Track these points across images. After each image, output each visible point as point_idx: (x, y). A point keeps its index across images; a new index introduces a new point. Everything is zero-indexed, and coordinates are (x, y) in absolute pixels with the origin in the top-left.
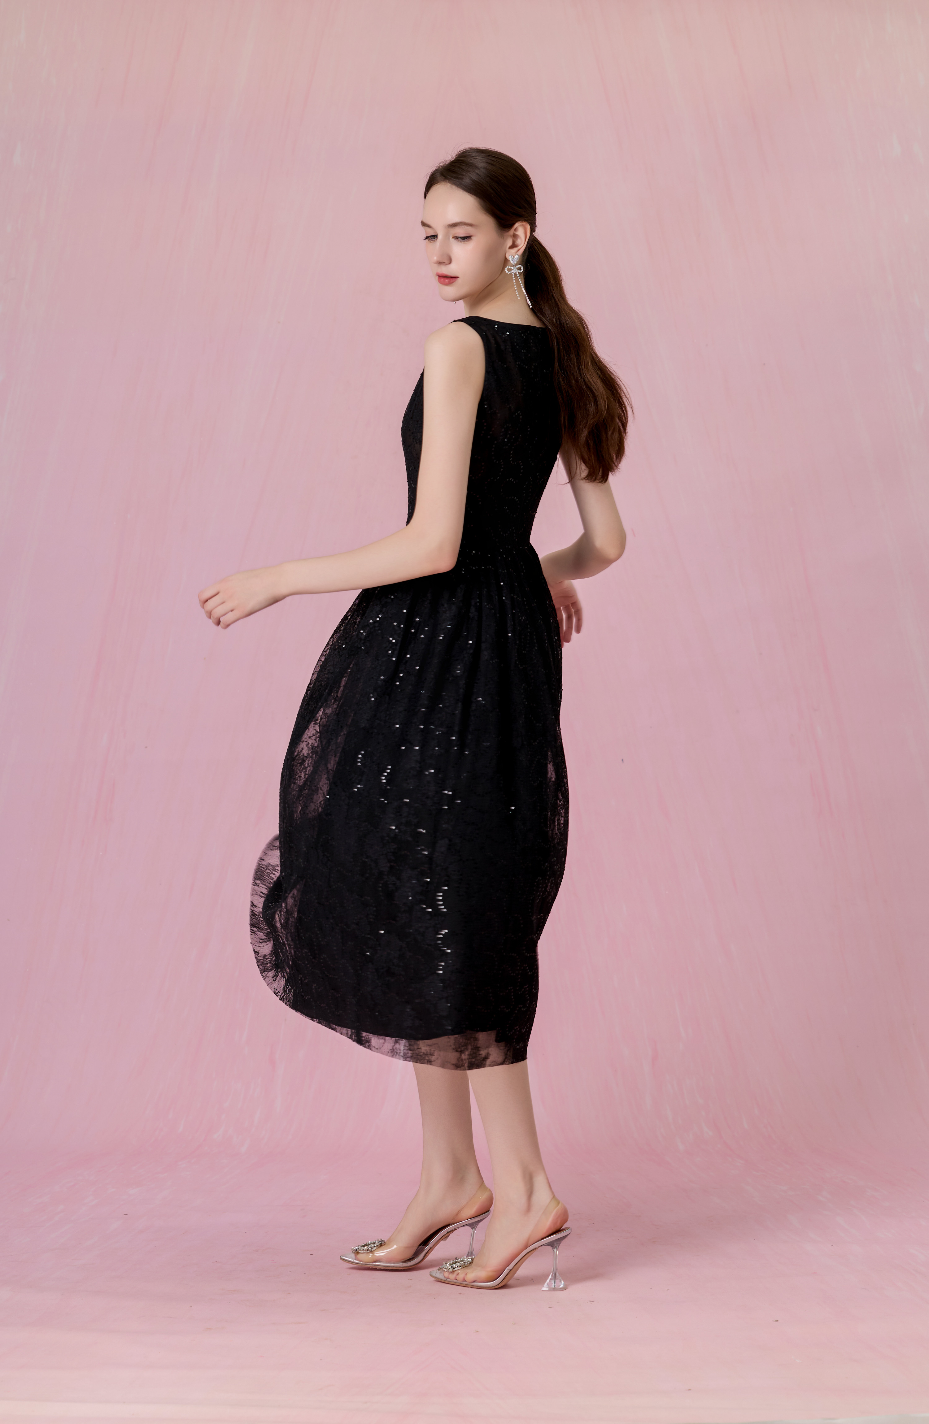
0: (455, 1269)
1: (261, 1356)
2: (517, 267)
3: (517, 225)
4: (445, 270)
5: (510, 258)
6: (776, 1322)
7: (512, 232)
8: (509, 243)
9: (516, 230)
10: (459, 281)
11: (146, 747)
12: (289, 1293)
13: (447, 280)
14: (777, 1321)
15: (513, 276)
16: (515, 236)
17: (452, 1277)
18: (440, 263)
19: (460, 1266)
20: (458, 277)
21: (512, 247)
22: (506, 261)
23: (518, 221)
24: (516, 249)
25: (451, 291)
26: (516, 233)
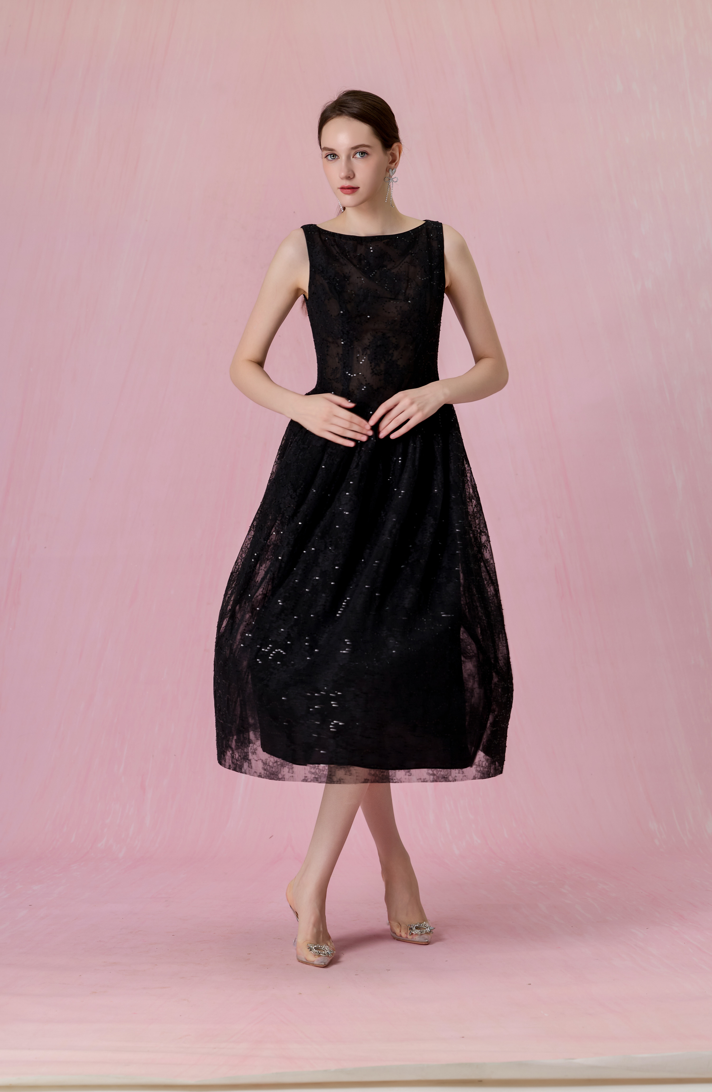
3: (394, 145)
4: (348, 183)
5: (390, 171)
6: (529, 985)
7: (391, 151)
8: (390, 159)
9: (393, 150)
10: (360, 190)
11: (45, 548)
12: (156, 965)
16: (393, 155)
18: (346, 177)
20: (359, 188)
21: (391, 163)
22: (387, 173)
23: (396, 142)
24: (394, 164)
25: (352, 198)
26: (393, 152)
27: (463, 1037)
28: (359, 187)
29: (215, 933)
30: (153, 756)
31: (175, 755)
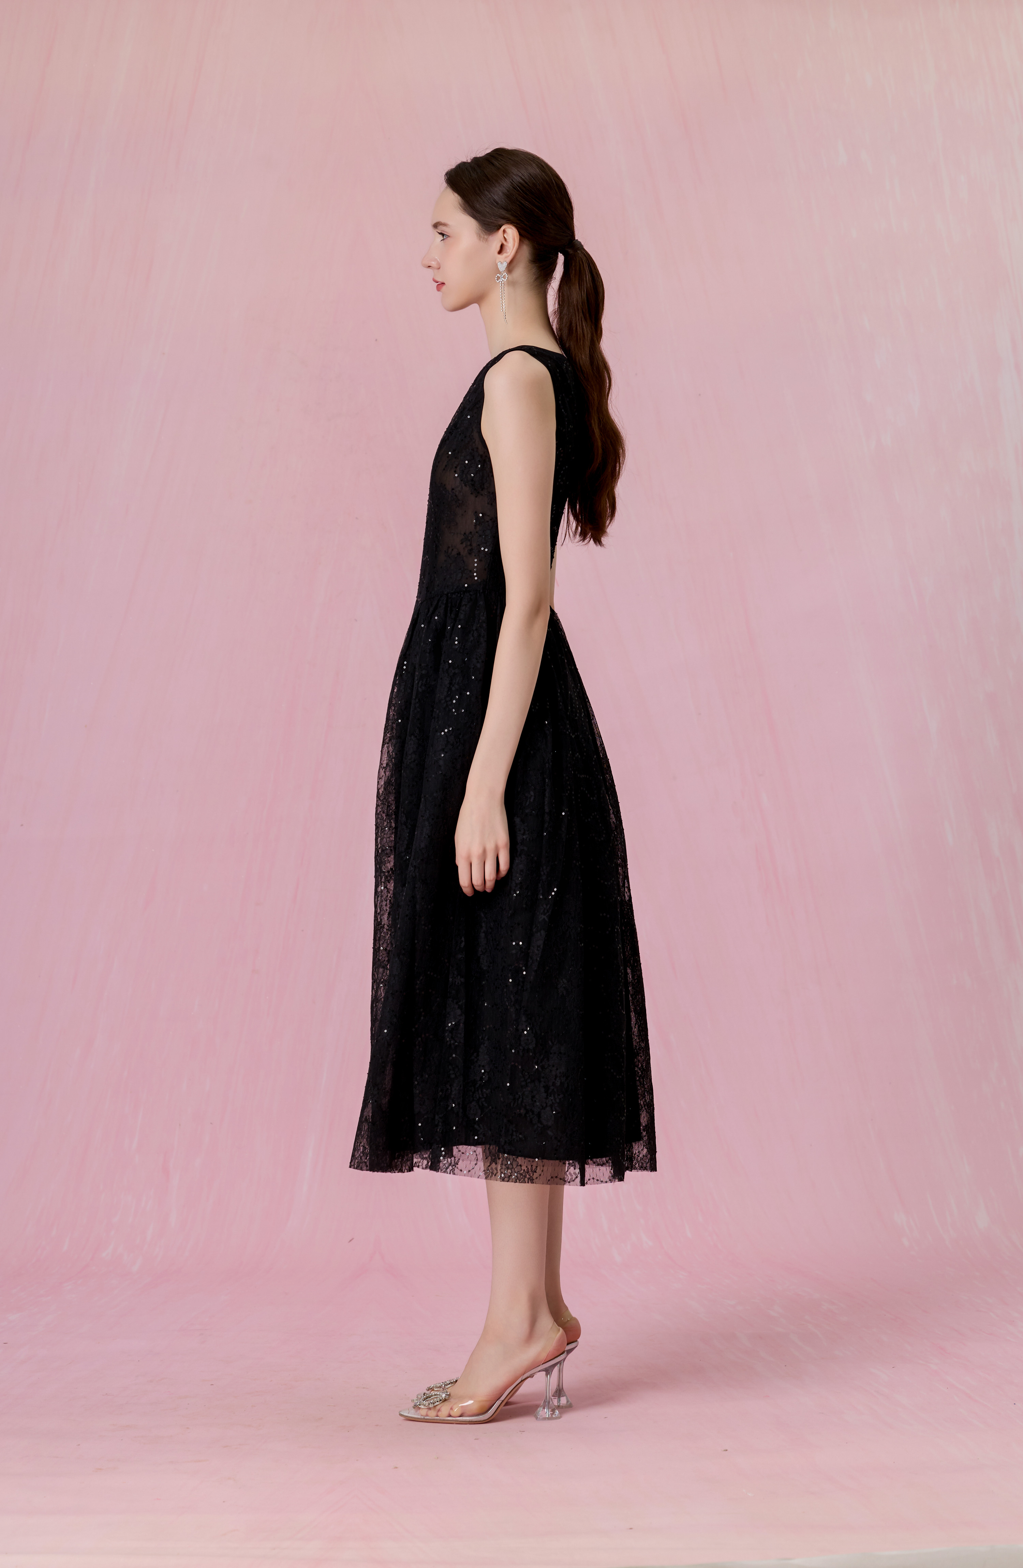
0: (435, 1404)
1: (158, 1499)
2: (504, 275)
3: (505, 227)
5: (499, 265)
6: (725, 1452)
8: (498, 247)
9: (504, 233)
10: (445, 287)
11: (22, 825)
12: (187, 1428)
14: (726, 1450)
15: (500, 285)
17: (432, 1414)
19: (441, 1400)
20: (444, 283)
21: (500, 253)
24: (504, 255)
26: (505, 237)
27: (631, 1529)
28: (444, 281)
29: (271, 1381)
31: (211, 1123)
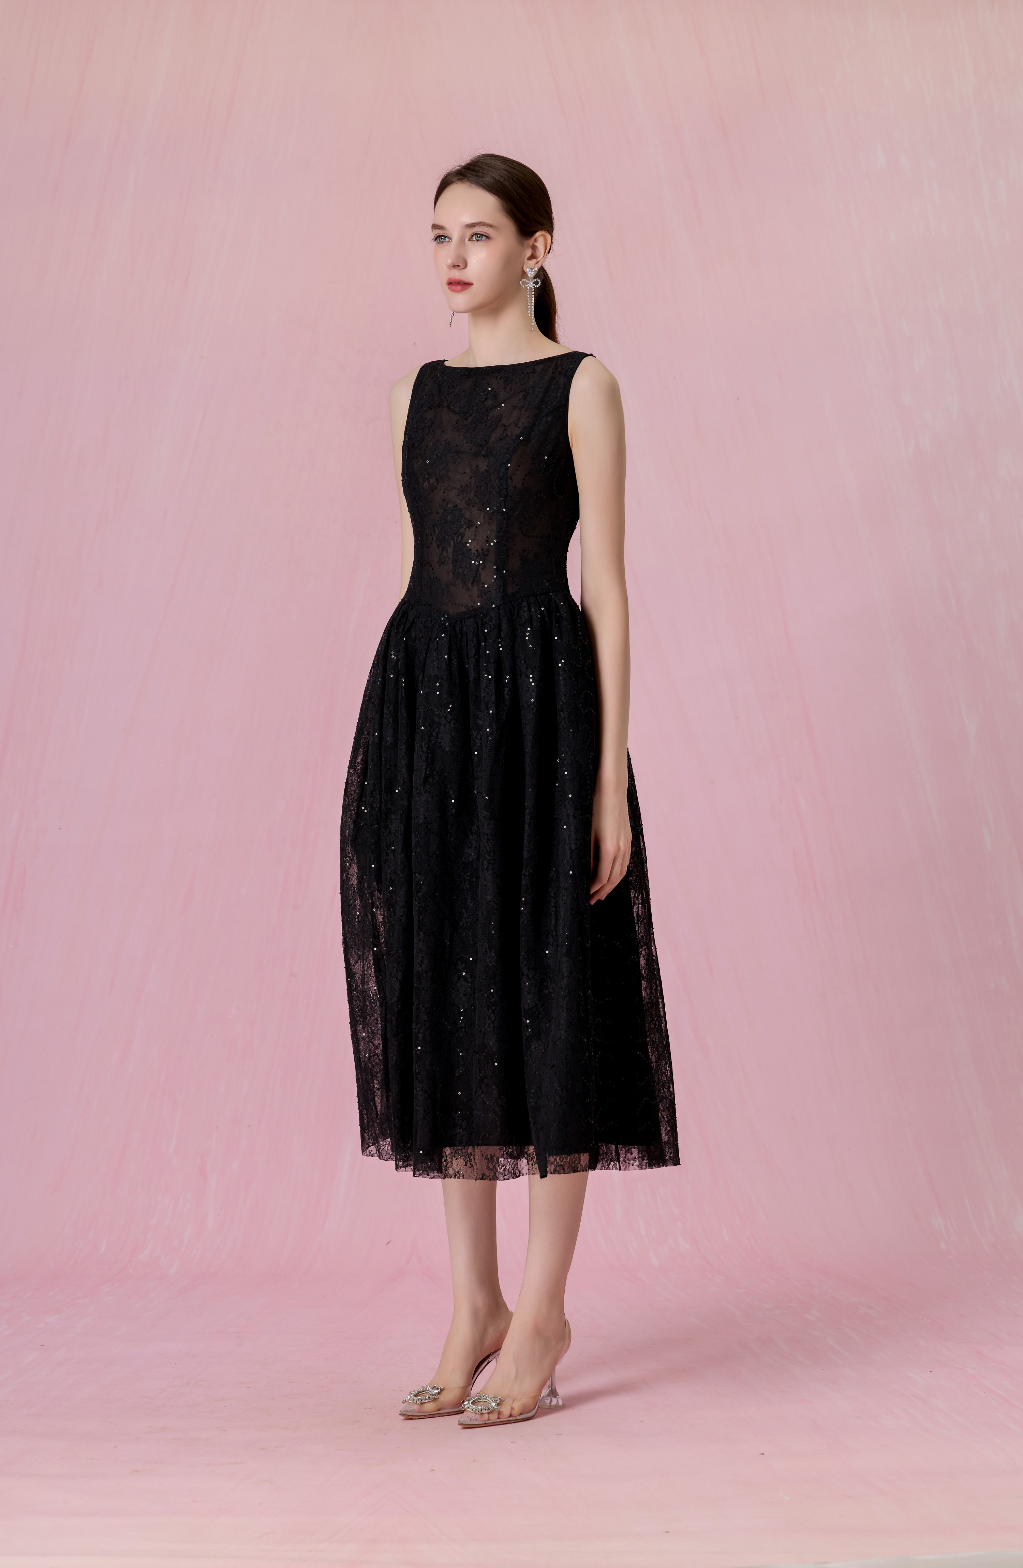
1: (194, 1501)
2: (534, 281)
3: (538, 234)
4: (456, 274)
5: (528, 270)
6: (762, 1455)
7: (531, 241)
8: (529, 253)
9: (535, 240)
10: (473, 288)
11: (60, 829)
13: (459, 288)
14: (763, 1454)
15: (528, 290)
16: (534, 248)
18: (455, 266)
20: (473, 284)
21: (530, 258)
22: (524, 274)
23: (541, 229)
24: (534, 261)
25: (462, 299)
26: (535, 244)
27: (667, 1532)
28: (473, 282)
29: (308, 1383)
30: (217, 1127)
31: (249, 1126)
